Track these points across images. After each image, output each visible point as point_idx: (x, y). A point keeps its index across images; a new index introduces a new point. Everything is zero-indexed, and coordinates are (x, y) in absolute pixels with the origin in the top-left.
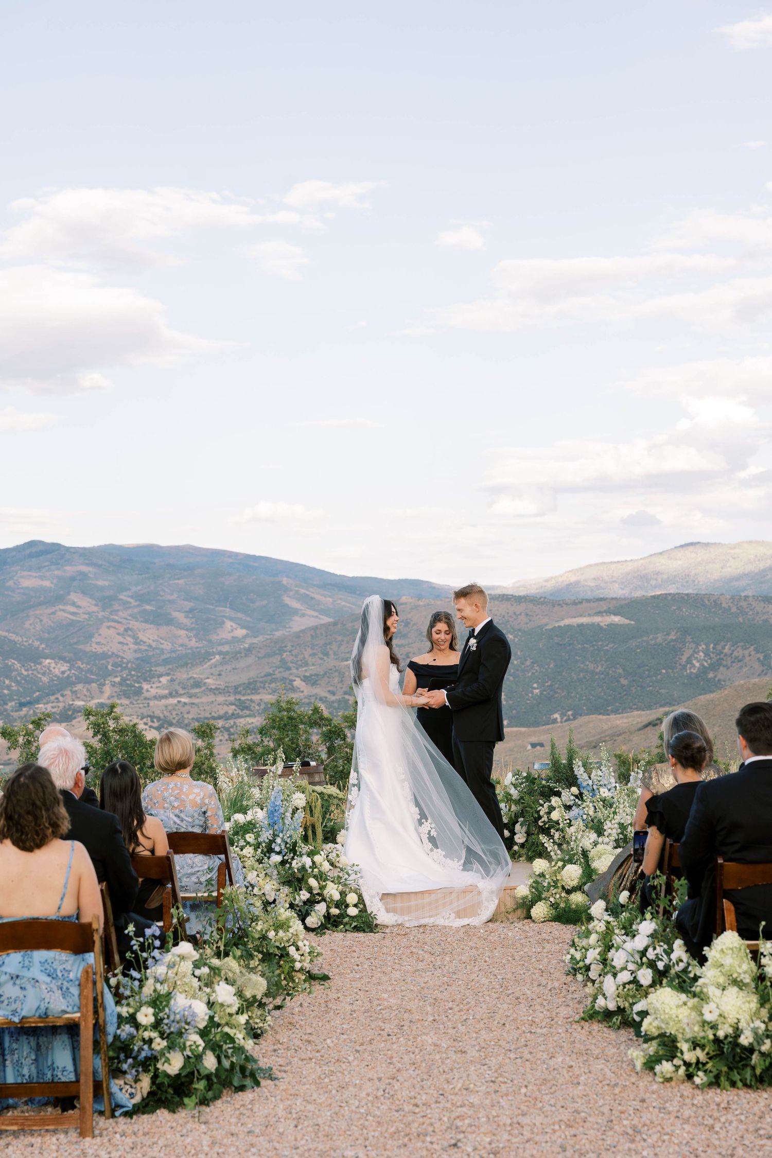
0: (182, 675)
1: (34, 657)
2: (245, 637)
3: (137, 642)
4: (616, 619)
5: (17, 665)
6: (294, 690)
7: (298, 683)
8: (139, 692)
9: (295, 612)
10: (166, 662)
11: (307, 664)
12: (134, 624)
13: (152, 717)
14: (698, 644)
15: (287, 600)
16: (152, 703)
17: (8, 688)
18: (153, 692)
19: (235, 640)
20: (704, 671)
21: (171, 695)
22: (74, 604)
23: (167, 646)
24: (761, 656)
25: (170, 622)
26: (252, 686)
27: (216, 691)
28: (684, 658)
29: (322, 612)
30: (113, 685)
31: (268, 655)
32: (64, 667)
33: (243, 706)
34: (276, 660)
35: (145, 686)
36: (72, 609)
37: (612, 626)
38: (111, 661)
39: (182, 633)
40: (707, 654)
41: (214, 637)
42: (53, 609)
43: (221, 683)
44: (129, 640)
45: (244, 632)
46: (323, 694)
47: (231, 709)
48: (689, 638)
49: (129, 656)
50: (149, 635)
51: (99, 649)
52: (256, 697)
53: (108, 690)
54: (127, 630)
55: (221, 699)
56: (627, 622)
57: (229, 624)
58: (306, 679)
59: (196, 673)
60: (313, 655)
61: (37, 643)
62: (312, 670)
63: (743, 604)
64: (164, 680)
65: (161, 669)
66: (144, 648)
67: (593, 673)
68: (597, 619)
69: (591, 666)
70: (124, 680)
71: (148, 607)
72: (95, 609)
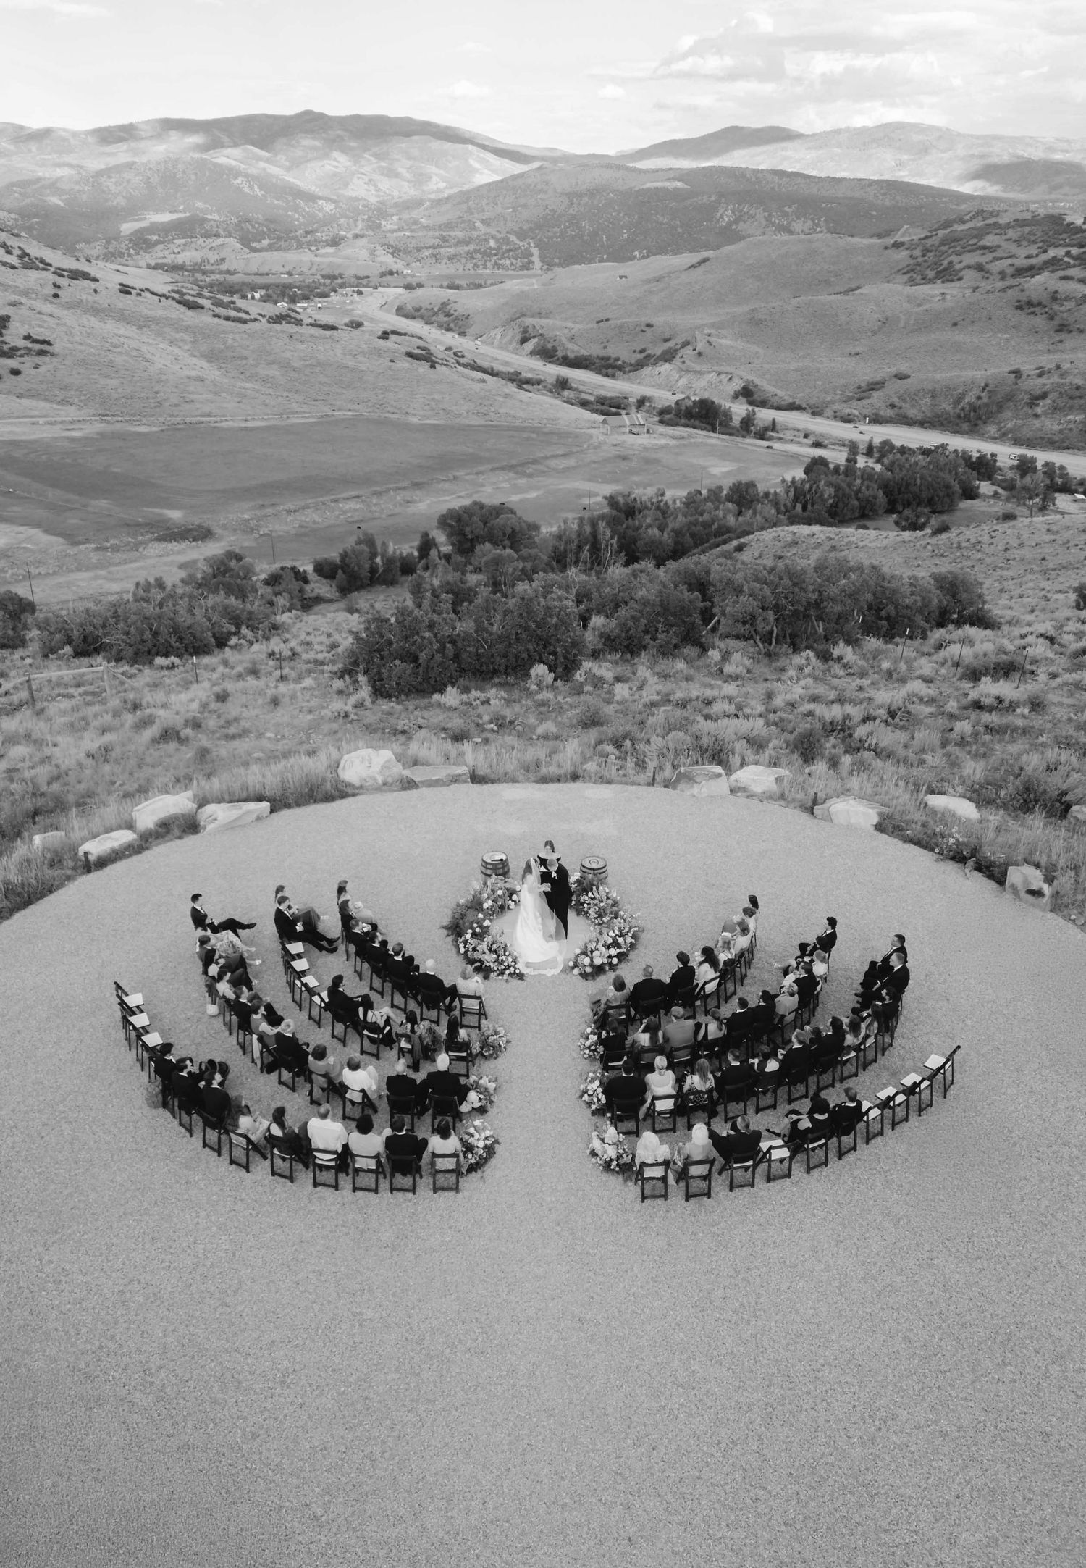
0: (406, 215)
1: (311, 198)
2: (446, 188)
3: (378, 190)
4: (679, 184)
5: (302, 204)
6: (475, 229)
7: (478, 224)
8: (379, 226)
9: (477, 171)
10: (396, 205)
11: (483, 211)
12: (376, 177)
13: (388, 245)
14: (728, 205)
15: (472, 162)
16: (388, 235)
17: (298, 220)
18: (389, 227)
19: (439, 190)
20: (730, 223)
21: (400, 230)
22: (335, 160)
23: (396, 193)
24: (766, 214)
25: (397, 175)
26: (449, 226)
27: (427, 228)
28: (719, 215)
29: (494, 171)
30: (363, 220)
31: (459, 203)
32: (332, 206)
33: (444, 239)
34: (464, 207)
35: (383, 223)
36: (335, 163)
37: (676, 189)
38: (361, 203)
39: (406, 184)
40: (733, 212)
41: (425, 188)
42: (321, 163)
43: (430, 223)
44: (372, 188)
45: (444, 184)
46: (494, 233)
47: (437, 241)
48: (723, 200)
49: (373, 200)
50: (385, 184)
51: (354, 194)
52: (452, 234)
53: (360, 224)
54: (370, 180)
55: (430, 234)
56: (686, 186)
57: (435, 179)
58: (483, 221)
59: (415, 214)
60: (488, 204)
61: (313, 188)
62: (486, 215)
63: (760, 175)
64: (395, 218)
65: (393, 211)
66: (382, 194)
67: (661, 223)
68: (667, 184)
69: (660, 218)
70: (369, 217)
71: (383, 164)
72: (348, 164)
